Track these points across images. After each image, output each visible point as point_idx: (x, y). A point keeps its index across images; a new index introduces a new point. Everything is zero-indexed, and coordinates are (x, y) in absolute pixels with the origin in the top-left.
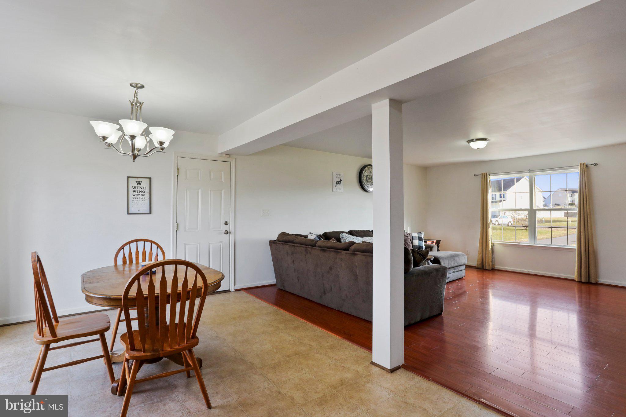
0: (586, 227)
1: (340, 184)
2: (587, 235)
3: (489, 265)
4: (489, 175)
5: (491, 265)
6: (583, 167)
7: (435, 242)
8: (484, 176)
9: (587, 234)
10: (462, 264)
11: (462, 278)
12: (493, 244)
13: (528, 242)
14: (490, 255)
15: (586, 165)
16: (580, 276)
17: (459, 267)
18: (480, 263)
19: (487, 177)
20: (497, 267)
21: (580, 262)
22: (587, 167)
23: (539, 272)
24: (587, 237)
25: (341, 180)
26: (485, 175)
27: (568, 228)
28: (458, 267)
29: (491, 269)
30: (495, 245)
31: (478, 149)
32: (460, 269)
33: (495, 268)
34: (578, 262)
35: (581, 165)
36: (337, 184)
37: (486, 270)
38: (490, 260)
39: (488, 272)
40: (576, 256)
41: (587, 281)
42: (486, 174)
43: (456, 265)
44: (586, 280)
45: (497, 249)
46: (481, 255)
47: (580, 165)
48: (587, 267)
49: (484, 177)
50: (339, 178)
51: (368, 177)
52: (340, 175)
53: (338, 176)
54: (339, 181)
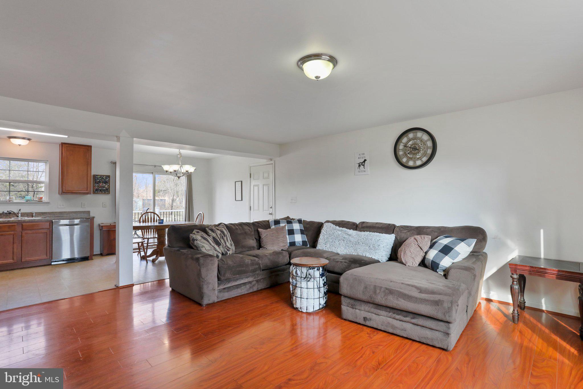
25: (365, 160)
36: (360, 166)
50: (362, 158)
51: (412, 147)
52: (363, 154)
53: (362, 156)
54: (363, 162)
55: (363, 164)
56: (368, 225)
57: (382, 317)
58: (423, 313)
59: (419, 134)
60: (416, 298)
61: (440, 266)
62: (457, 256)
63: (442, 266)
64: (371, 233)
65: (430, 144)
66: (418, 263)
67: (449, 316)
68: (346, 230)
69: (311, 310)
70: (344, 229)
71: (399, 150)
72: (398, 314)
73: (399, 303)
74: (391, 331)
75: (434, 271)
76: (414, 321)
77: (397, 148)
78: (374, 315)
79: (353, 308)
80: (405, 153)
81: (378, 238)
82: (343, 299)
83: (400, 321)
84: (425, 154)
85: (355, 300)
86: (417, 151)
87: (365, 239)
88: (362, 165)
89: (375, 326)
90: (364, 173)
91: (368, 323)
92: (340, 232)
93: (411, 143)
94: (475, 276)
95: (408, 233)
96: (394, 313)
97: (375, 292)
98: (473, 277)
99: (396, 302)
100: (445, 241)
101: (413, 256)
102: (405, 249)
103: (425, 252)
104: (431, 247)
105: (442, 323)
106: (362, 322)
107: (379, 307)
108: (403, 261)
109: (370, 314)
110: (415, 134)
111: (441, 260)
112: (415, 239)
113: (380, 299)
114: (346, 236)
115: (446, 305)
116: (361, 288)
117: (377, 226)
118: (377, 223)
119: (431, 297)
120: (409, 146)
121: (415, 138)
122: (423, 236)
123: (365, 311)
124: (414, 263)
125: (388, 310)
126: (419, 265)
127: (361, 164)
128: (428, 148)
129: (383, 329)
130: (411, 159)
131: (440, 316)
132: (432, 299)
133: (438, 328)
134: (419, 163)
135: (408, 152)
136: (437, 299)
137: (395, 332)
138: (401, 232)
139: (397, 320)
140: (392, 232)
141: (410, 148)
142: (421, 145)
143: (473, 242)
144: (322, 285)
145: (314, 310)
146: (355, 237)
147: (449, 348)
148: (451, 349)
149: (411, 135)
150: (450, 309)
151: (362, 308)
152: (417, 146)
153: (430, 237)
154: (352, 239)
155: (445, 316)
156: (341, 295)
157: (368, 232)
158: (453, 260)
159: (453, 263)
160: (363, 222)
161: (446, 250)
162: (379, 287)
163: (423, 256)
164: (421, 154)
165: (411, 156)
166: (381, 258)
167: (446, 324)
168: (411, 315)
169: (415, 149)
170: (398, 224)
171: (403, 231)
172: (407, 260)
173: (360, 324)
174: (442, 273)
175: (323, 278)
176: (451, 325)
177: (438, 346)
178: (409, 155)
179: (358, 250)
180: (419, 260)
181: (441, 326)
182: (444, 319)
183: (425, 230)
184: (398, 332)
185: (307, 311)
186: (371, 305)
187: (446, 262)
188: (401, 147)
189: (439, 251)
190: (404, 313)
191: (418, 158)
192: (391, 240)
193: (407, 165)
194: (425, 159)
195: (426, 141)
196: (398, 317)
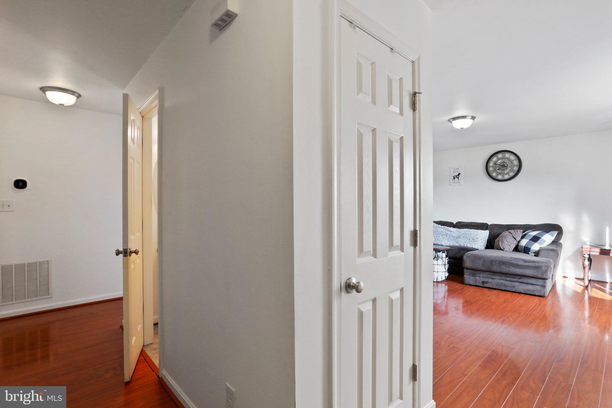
1: (458, 178)
25: (459, 174)
36: (454, 178)
50: (457, 172)
51: (501, 164)
53: (457, 170)
54: (458, 175)
55: (458, 176)
56: (465, 224)
57: (496, 280)
58: (528, 275)
59: (507, 155)
60: (523, 265)
61: (531, 250)
62: (544, 243)
63: (532, 250)
64: (469, 230)
65: (516, 162)
66: (513, 249)
67: (546, 275)
68: (448, 227)
69: (440, 280)
70: (446, 227)
71: (490, 166)
72: (509, 277)
73: (510, 269)
74: (503, 288)
75: (526, 253)
76: (520, 280)
77: (488, 165)
78: (490, 279)
79: (474, 276)
80: (495, 169)
81: (476, 233)
82: (465, 270)
83: (510, 281)
84: (512, 170)
85: (475, 271)
86: (505, 168)
87: (464, 234)
89: (491, 287)
90: (458, 184)
91: (486, 285)
92: (442, 230)
93: (500, 161)
94: (558, 254)
95: (500, 230)
96: (506, 277)
97: (492, 264)
98: (557, 255)
99: (508, 269)
100: (534, 233)
101: (509, 244)
102: (502, 240)
103: (518, 241)
104: (523, 237)
105: (541, 280)
106: (481, 285)
107: (494, 274)
108: (501, 248)
109: (487, 279)
110: (504, 155)
111: (532, 246)
112: (509, 232)
113: (495, 268)
114: (448, 232)
115: (543, 269)
116: (481, 262)
117: (472, 224)
118: (472, 223)
119: (533, 264)
120: (499, 164)
121: (503, 158)
122: (516, 230)
123: (483, 277)
124: (510, 249)
125: (501, 275)
126: (513, 251)
127: (455, 177)
128: (514, 166)
129: (497, 288)
130: (500, 173)
131: (540, 275)
132: (533, 265)
133: (538, 283)
134: (507, 177)
135: (498, 168)
136: (537, 265)
137: (506, 289)
138: (494, 229)
139: (508, 281)
140: (486, 229)
141: (500, 165)
142: (509, 163)
143: (555, 233)
144: (446, 263)
145: (442, 280)
146: (456, 233)
147: (545, 295)
148: (547, 296)
149: (500, 156)
150: (546, 271)
151: (481, 276)
152: (505, 164)
153: (522, 230)
154: (454, 235)
155: (543, 275)
156: (464, 268)
157: (467, 229)
158: (541, 245)
159: (541, 248)
160: (460, 222)
161: (535, 239)
162: (494, 260)
163: (516, 244)
164: (508, 170)
165: (500, 172)
166: (480, 247)
167: (544, 280)
168: (519, 277)
169: (503, 166)
170: (489, 223)
171: (495, 228)
172: (504, 247)
173: (479, 286)
174: (533, 254)
175: (447, 258)
176: (546, 281)
177: (537, 294)
178: (498, 171)
179: (460, 242)
180: (513, 246)
181: (540, 282)
182: (543, 277)
183: (513, 227)
184: (508, 289)
185: (437, 280)
186: (488, 273)
187: (535, 247)
188: (491, 164)
189: (530, 240)
190: (513, 276)
191: (506, 174)
192: (486, 234)
193: (496, 178)
194: (512, 174)
195: (513, 161)
196: (508, 279)
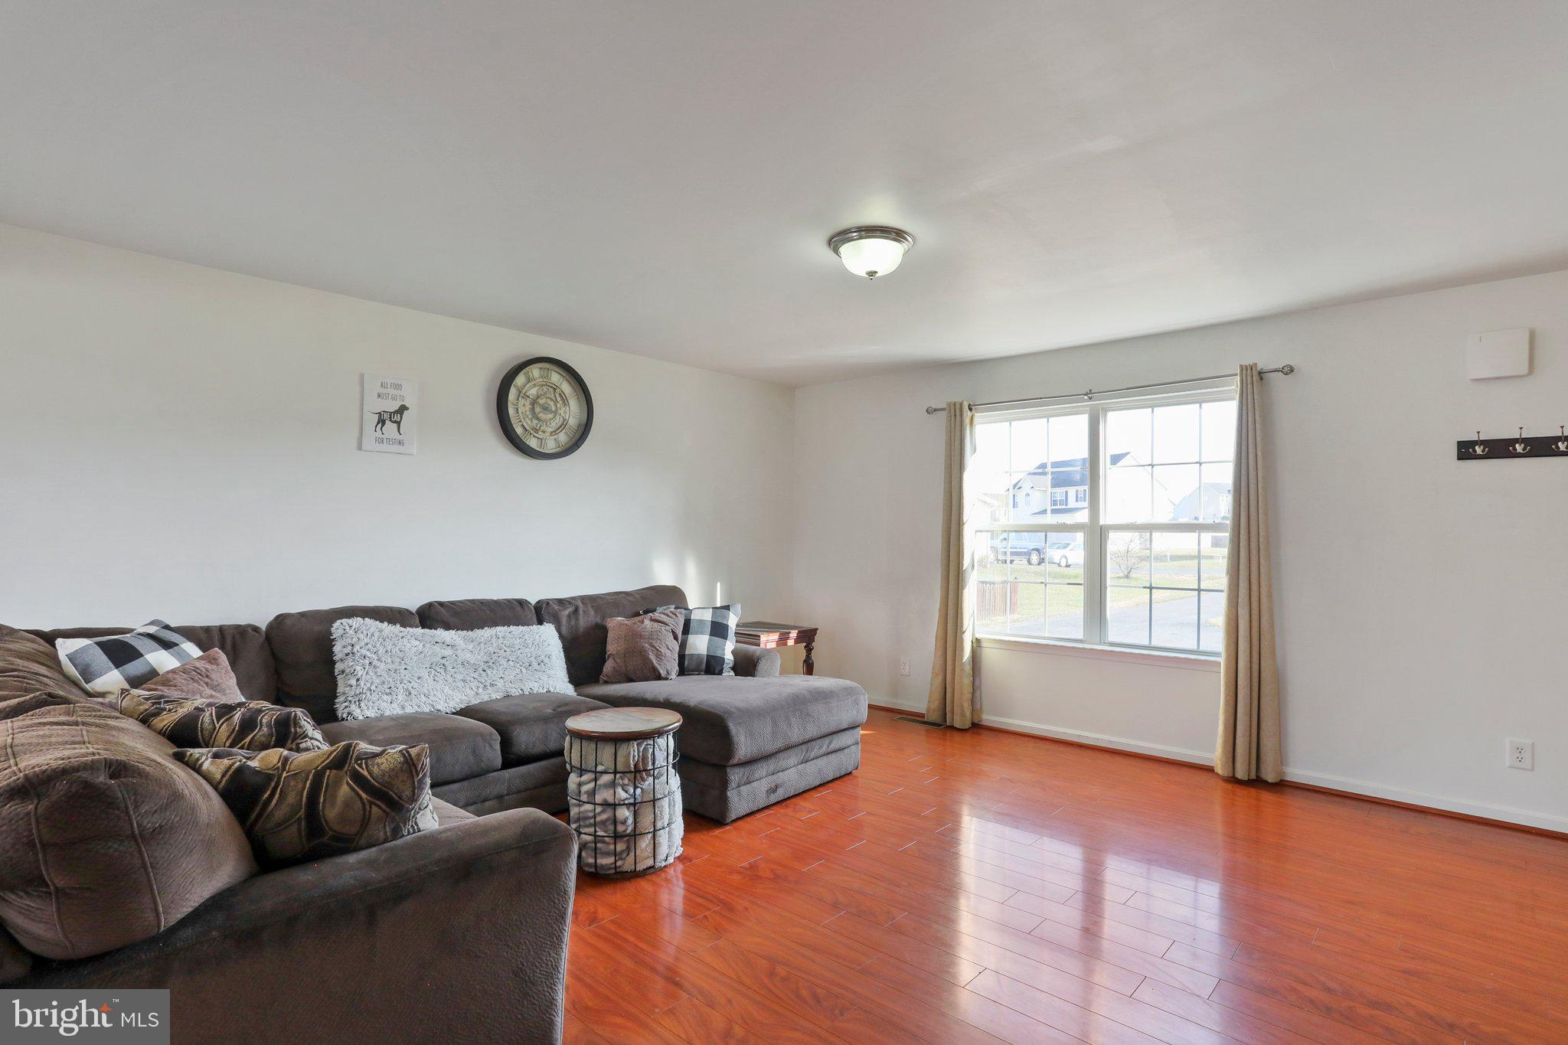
0: (1255, 587)
1: (398, 423)
2: (1255, 617)
3: (963, 715)
4: (970, 409)
5: (968, 714)
6: (1249, 378)
7: (794, 634)
8: (953, 414)
9: (1255, 612)
10: (845, 726)
11: (850, 773)
12: (978, 641)
13: (1081, 636)
14: (967, 681)
15: (1260, 373)
16: (1231, 759)
17: (831, 737)
18: (936, 704)
19: (961, 415)
20: (989, 718)
21: (1232, 711)
22: (1261, 379)
23: (1113, 739)
24: (1255, 624)
25: (403, 409)
26: (958, 406)
27: (1199, 590)
28: (827, 741)
29: (968, 725)
30: (984, 644)
31: (872, 274)
32: (835, 745)
33: (980, 721)
34: (1226, 711)
35: (1244, 372)
36: (382, 422)
37: (952, 728)
38: (968, 696)
39: (957, 737)
40: (1222, 689)
41: (1253, 776)
42: (961, 404)
43: (812, 731)
44: (1249, 771)
45: (991, 656)
46: (940, 678)
47: (1242, 370)
48: (1255, 726)
49: (955, 415)
50: (394, 398)
51: (539, 402)
52: (398, 387)
53: (392, 391)
54: (396, 412)
55: (397, 418)
56: (460, 610)
57: (791, 769)
59: (555, 376)
61: (726, 661)
65: (574, 405)
78: (780, 774)
82: (729, 775)
83: (814, 759)
84: (563, 428)
85: (752, 764)
86: (551, 415)
88: (391, 420)
89: (781, 797)
90: (399, 448)
106: (763, 803)
107: (789, 752)
110: (545, 373)
120: (534, 399)
121: (546, 383)
127: (386, 416)
128: (570, 415)
142: (558, 402)
149: (536, 372)
151: (764, 774)
152: (552, 404)
164: (554, 424)
169: (544, 407)
174: (732, 673)
188: (511, 394)
189: (711, 634)
